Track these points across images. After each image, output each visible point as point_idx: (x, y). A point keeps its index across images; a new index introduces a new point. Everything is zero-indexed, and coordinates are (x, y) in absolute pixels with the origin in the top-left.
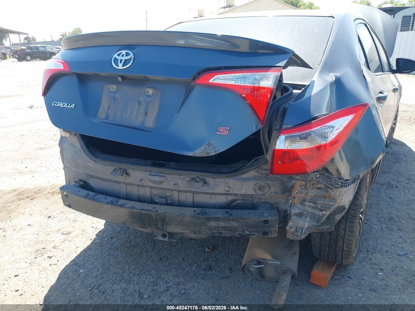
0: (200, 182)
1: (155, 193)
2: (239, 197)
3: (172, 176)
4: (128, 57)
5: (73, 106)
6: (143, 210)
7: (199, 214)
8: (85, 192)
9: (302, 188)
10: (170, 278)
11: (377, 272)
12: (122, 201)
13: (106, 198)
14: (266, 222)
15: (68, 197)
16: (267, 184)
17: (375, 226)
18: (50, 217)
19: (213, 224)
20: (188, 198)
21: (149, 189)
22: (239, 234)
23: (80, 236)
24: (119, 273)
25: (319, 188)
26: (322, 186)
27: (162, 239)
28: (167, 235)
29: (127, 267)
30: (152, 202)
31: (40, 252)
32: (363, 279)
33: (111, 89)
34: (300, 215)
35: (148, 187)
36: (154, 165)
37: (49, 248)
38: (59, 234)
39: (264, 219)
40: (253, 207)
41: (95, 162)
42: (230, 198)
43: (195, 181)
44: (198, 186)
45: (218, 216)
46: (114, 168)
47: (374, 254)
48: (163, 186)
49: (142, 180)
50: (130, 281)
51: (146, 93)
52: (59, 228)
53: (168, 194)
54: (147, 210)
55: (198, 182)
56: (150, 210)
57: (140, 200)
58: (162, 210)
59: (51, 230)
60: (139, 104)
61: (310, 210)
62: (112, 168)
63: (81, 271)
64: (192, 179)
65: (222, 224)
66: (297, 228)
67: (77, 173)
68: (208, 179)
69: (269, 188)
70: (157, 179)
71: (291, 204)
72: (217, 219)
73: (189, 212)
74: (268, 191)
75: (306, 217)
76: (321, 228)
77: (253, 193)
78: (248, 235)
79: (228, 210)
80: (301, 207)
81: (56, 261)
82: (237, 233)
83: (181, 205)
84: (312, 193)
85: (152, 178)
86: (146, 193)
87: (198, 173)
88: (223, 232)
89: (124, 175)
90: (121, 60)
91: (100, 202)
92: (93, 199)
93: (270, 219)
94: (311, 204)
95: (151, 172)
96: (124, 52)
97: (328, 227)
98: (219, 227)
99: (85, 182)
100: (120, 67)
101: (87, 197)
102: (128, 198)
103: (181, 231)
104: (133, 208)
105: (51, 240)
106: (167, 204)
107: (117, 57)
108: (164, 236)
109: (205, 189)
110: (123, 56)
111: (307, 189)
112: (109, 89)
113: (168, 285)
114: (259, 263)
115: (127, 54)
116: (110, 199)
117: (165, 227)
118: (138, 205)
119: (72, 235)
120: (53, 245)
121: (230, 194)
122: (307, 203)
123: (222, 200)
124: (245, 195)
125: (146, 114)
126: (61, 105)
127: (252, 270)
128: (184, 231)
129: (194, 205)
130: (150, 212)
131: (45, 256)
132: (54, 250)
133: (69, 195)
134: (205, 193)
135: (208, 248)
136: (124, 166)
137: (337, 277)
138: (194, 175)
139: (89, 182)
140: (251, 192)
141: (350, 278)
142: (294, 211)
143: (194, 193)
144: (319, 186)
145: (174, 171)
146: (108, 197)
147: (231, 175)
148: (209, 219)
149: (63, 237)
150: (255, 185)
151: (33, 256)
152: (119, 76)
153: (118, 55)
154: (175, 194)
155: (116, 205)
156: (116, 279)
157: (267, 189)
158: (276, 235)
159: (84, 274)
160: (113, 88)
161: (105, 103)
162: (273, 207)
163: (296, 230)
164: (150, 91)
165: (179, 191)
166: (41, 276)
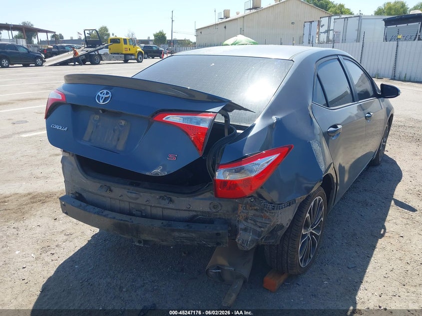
0: (166, 200)
1: (133, 206)
2: (199, 213)
3: (144, 194)
4: (107, 96)
5: (66, 129)
6: (122, 220)
7: (165, 226)
8: (78, 202)
9: (243, 209)
10: (148, 276)
11: (324, 280)
12: (106, 212)
13: (94, 208)
14: (218, 234)
15: (65, 206)
16: (220, 204)
17: (336, 241)
18: (56, 219)
19: (176, 234)
20: (158, 212)
21: (128, 203)
22: (198, 243)
23: (80, 237)
24: (107, 270)
25: (256, 210)
26: (258, 208)
27: (138, 244)
28: (142, 241)
29: (114, 266)
30: (130, 214)
31: (45, 249)
32: (309, 286)
33: (95, 119)
34: (245, 230)
35: (127, 202)
36: (132, 184)
37: (53, 246)
38: (63, 235)
39: (216, 232)
40: (211, 222)
41: (87, 178)
42: (192, 214)
43: (163, 199)
44: (165, 203)
45: (180, 228)
46: (101, 185)
47: (327, 265)
48: (138, 201)
49: (121, 196)
50: (114, 277)
51: (120, 124)
52: (63, 229)
53: (143, 208)
54: (124, 221)
55: (165, 200)
56: (127, 221)
57: (122, 212)
58: (137, 221)
59: (56, 231)
60: (114, 131)
61: (253, 227)
62: (99, 185)
63: (76, 267)
64: (161, 197)
65: (184, 235)
66: (243, 240)
67: (74, 186)
68: (174, 198)
69: (221, 206)
70: (134, 195)
71: (238, 221)
72: (180, 231)
73: (158, 223)
74: (220, 210)
75: (250, 232)
76: (269, 241)
77: (209, 210)
78: (205, 244)
79: (189, 223)
80: (245, 223)
81: (57, 258)
82: (196, 242)
83: (153, 217)
84: (251, 213)
85: (129, 194)
86: (125, 206)
87: (166, 193)
88: (185, 241)
89: (108, 191)
90: (102, 97)
91: (89, 212)
92: (84, 209)
93: (221, 232)
94: (252, 222)
95: (129, 189)
96: (105, 91)
97: (273, 241)
98: (181, 237)
99: (80, 195)
100: (101, 102)
101: (79, 207)
102: (112, 210)
103: (151, 239)
104: (114, 218)
105: (55, 240)
106: (142, 216)
107: (100, 95)
108: (140, 242)
109: (171, 206)
110: (104, 94)
111: (247, 210)
112: (94, 118)
113: (145, 282)
114: (218, 268)
115: (107, 93)
116: (97, 210)
117: (139, 235)
118: (119, 216)
119: (73, 236)
120: (56, 243)
121: (191, 211)
122: (249, 221)
123: (186, 215)
124: (202, 212)
125: (118, 140)
126: (57, 127)
127: (212, 273)
128: (154, 239)
129: (163, 218)
130: (127, 222)
131: (49, 253)
132: (57, 248)
133: (66, 204)
134: (172, 209)
135: (185, 253)
136: (108, 184)
137: (287, 284)
138: (162, 194)
139: (83, 194)
140: (207, 209)
141: (298, 285)
142: (241, 226)
143: (163, 208)
144: (256, 208)
145: (146, 190)
146: (96, 208)
147: (191, 195)
148: (173, 231)
149: (65, 237)
150: (210, 204)
151: (39, 252)
152: (100, 109)
153: (101, 93)
154: (149, 208)
155: (101, 215)
156: (103, 275)
157: (220, 208)
158: (227, 245)
159: (78, 269)
160: (97, 117)
161: (90, 129)
162: (227, 222)
163: (243, 242)
164: (123, 123)
165: (151, 206)
166: (44, 269)
